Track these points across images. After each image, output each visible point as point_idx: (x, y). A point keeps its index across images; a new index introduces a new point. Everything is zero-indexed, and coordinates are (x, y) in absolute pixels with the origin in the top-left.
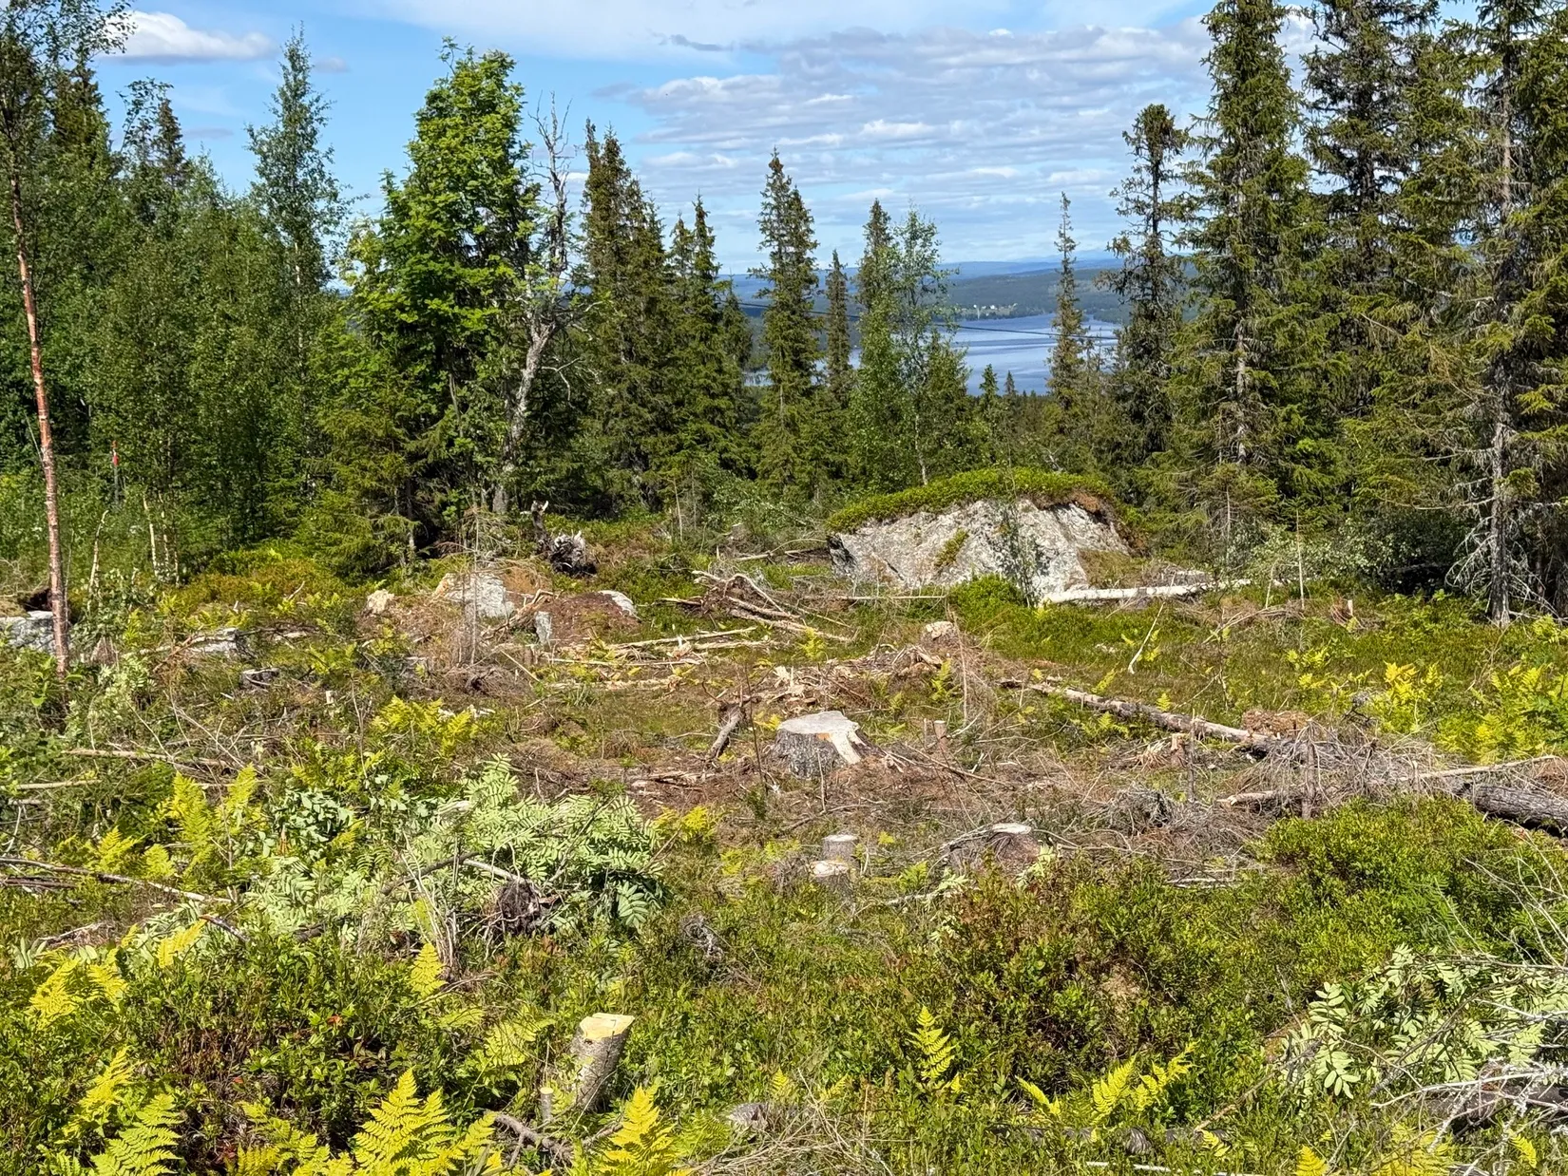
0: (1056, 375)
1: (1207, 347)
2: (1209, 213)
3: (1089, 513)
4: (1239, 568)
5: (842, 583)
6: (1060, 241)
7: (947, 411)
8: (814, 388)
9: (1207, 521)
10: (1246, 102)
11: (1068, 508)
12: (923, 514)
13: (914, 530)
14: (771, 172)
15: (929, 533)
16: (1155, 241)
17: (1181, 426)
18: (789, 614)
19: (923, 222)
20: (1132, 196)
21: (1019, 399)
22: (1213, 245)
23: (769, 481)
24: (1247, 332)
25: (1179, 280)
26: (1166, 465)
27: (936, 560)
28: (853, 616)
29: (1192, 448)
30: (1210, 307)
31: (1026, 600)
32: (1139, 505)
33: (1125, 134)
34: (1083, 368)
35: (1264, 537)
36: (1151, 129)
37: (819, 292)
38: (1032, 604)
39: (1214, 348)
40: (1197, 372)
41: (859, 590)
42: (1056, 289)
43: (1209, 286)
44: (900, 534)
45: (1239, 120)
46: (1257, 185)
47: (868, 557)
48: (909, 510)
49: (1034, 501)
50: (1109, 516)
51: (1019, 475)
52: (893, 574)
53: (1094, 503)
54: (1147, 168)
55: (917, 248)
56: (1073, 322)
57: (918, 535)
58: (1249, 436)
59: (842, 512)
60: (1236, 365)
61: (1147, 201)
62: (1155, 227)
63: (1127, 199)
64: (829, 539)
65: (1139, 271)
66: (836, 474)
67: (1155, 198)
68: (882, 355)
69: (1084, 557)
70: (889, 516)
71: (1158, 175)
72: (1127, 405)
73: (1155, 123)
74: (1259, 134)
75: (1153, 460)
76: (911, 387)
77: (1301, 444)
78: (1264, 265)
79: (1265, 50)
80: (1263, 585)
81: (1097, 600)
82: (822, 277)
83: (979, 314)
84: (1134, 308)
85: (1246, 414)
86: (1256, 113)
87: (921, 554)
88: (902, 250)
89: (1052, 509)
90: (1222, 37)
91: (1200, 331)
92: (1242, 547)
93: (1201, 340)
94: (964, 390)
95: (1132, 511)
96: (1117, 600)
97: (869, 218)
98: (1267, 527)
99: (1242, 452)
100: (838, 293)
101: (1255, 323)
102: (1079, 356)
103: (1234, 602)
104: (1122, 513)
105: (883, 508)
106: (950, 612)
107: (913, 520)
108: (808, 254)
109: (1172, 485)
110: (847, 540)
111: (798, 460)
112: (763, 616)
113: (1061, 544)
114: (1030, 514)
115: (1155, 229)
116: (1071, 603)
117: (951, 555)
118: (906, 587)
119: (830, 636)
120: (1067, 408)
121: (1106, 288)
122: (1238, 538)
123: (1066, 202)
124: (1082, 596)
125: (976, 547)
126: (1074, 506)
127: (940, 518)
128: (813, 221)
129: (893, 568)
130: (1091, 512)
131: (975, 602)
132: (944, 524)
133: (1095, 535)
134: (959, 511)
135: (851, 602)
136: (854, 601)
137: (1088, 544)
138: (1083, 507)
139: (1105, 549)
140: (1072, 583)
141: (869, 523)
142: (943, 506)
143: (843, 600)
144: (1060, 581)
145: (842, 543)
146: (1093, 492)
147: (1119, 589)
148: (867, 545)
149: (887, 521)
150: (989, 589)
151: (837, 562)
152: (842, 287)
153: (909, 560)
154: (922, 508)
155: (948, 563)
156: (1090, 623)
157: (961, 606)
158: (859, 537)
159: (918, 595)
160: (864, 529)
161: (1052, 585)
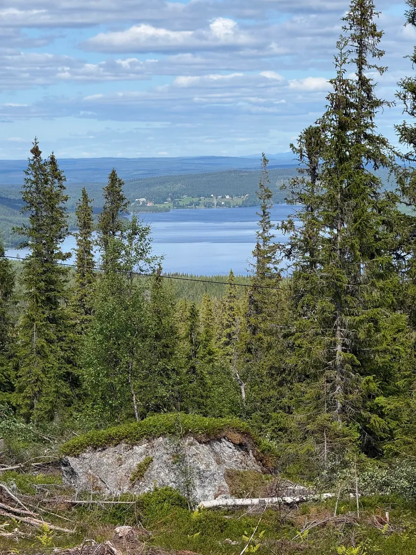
1: (317, 334)
3: (235, 444)
4: (329, 484)
5: (68, 491)
6: (259, 191)
11: (221, 442)
12: (124, 445)
13: (117, 456)
14: (32, 156)
15: (127, 458)
18: (32, 513)
23: (23, 395)
27: (131, 476)
28: (74, 514)
30: (319, 307)
31: (188, 505)
33: (292, 145)
36: (310, 144)
38: (191, 508)
39: (322, 335)
40: (309, 352)
41: (80, 496)
44: (108, 458)
47: (86, 473)
48: (114, 442)
49: (196, 438)
50: (249, 446)
51: (188, 420)
52: (103, 485)
53: (237, 438)
54: (308, 170)
57: (120, 459)
58: (343, 394)
59: (70, 442)
60: (335, 347)
61: (307, 194)
63: (293, 193)
64: (61, 459)
69: (230, 476)
70: (101, 446)
71: (315, 177)
73: (313, 140)
77: (377, 400)
81: (234, 506)
83: (215, 202)
85: (342, 379)
87: (121, 472)
89: (209, 443)
92: (331, 471)
93: (313, 329)
96: (246, 506)
97: (107, 182)
99: (339, 404)
100: (85, 223)
101: (347, 320)
103: (318, 510)
104: (257, 444)
105: (98, 440)
106: (137, 512)
107: (117, 449)
109: (293, 424)
110: (73, 462)
111: (45, 380)
112: (15, 513)
113: (213, 467)
114: (193, 447)
116: (217, 508)
117: (140, 473)
118: (111, 494)
119: (58, 528)
122: (330, 464)
124: (224, 503)
125: (157, 469)
126: (224, 440)
127: (134, 448)
128: (65, 180)
129: (102, 481)
130: (236, 444)
131: (154, 506)
132: (137, 452)
133: (238, 460)
134: (148, 444)
135: (74, 504)
136: (76, 504)
137: (233, 466)
138: (230, 441)
139: (245, 469)
140: (220, 494)
141: (87, 451)
142: (137, 440)
143: (68, 503)
144: (211, 492)
145: (69, 463)
146: (238, 430)
147: (249, 499)
148: (86, 465)
149: (100, 449)
150: (164, 497)
151: (65, 476)
152: (89, 217)
153: (113, 476)
154: (123, 441)
155: (138, 479)
156: (226, 523)
157: (145, 508)
158: (80, 459)
159: (118, 501)
160: (84, 454)
161: (206, 495)
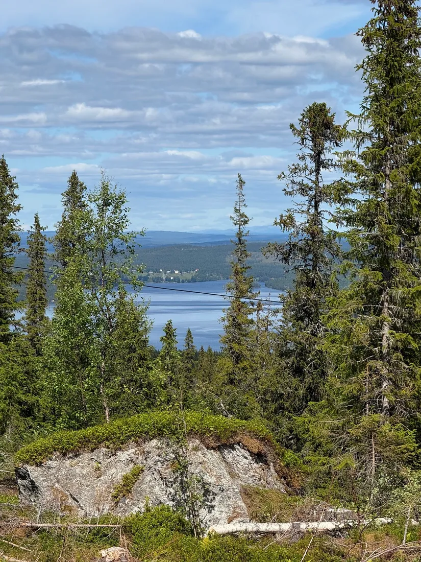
0: (228, 332)
1: (358, 312)
2: (360, 196)
3: (251, 453)
4: (380, 508)
5: (27, 511)
6: (235, 216)
7: (130, 360)
8: (10, 335)
9: (355, 465)
10: (393, 104)
11: (234, 449)
12: (104, 450)
13: (95, 464)
15: (108, 467)
16: (316, 219)
17: (334, 380)
19: (114, 191)
20: (297, 179)
21: (197, 354)
22: (365, 225)
24: (392, 300)
25: (335, 254)
26: (321, 415)
27: (114, 492)
28: (36, 542)
29: (344, 400)
30: (360, 277)
31: (193, 531)
32: (298, 450)
33: (292, 126)
34: (253, 328)
35: (403, 481)
36: (314, 124)
37: (20, 250)
38: (198, 534)
39: (363, 313)
40: (349, 333)
41: (43, 518)
42: (231, 258)
43: (359, 259)
44: (82, 467)
45: (387, 119)
46: (401, 174)
47: (52, 487)
48: (91, 446)
49: (202, 442)
50: (270, 457)
51: (191, 418)
52: (74, 504)
53: (256, 445)
54: (311, 156)
55: (108, 214)
56: (245, 287)
57: (98, 469)
58: (392, 391)
59: (30, 447)
60: (381, 328)
61: (311, 184)
62: (316, 207)
63: (293, 182)
64: (17, 470)
65: (301, 244)
66: (28, 412)
67: (317, 182)
68: (76, 306)
69: (246, 493)
70: (72, 451)
71: (320, 163)
72: (290, 360)
73: (318, 119)
74: (404, 131)
75: (311, 411)
76: (100, 336)
78: (407, 243)
79: (410, 62)
80: (402, 523)
81: (257, 533)
82: (24, 238)
83: (164, 277)
84: (297, 276)
85: (390, 372)
86: (402, 113)
87: (100, 486)
88: (95, 216)
89: (219, 449)
90: (374, 48)
91: (351, 297)
92: (384, 489)
93: (353, 305)
94: (145, 342)
95: (289, 453)
96: (274, 533)
97: (66, 187)
98: (406, 471)
99: (386, 404)
100: (37, 253)
101: (399, 292)
102: (250, 317)
103: (376, 538)
104: (281, 455)
105: (68, 443)
106: (123, 539)
107: (94, 455)
108: (11, 216)
109: (325, 432)
110: (34, 472)
113: (226, 481)
114: (199, 453)
115: (316, 209)
116: (233, 534)
117: (126, 488)
118: (86, 515)
120: (237, 362)
121: (273, 260)
122: (381, 481)
123: (242, 182)
124: (243, 529)
125: (150, 481)
126: (238, 447)
127: (118, 454)
128: (17, 187)
129: (74, 499)
130: (253, 453)
131: (147, 531)
132: (122, 460)
133: (256, 474)
134: (136, 449)
135: (35, 529)
136: (37, 528)
137: (250, 482)
138: (246, 448)
139: (265, 487)
140: (235, 517)
141: (54, 457)
142: (122, 443)
143: (27, 527)
144: (224, 515)
145: (29, 475)
146: (255, 435)
147: (276, 523)
148: (52, 477)
149: (71, 455)
150: (160, 520)
151: (23, 492)
152: (42, 247)
153: (89, 491)
154: (103, 444)
155: (124, 496)
156: (250, 553)
157: (134, 534)
158: (44, 469)
159: (96, 524)
160: (50, 462)
161: (217, 518)
